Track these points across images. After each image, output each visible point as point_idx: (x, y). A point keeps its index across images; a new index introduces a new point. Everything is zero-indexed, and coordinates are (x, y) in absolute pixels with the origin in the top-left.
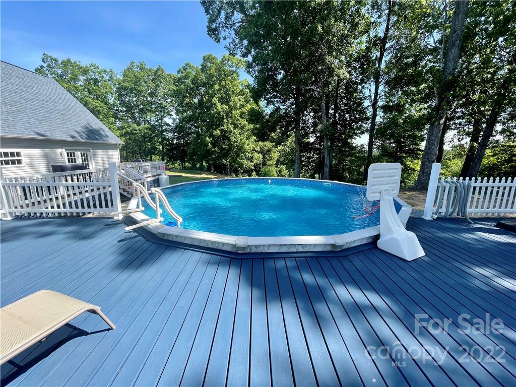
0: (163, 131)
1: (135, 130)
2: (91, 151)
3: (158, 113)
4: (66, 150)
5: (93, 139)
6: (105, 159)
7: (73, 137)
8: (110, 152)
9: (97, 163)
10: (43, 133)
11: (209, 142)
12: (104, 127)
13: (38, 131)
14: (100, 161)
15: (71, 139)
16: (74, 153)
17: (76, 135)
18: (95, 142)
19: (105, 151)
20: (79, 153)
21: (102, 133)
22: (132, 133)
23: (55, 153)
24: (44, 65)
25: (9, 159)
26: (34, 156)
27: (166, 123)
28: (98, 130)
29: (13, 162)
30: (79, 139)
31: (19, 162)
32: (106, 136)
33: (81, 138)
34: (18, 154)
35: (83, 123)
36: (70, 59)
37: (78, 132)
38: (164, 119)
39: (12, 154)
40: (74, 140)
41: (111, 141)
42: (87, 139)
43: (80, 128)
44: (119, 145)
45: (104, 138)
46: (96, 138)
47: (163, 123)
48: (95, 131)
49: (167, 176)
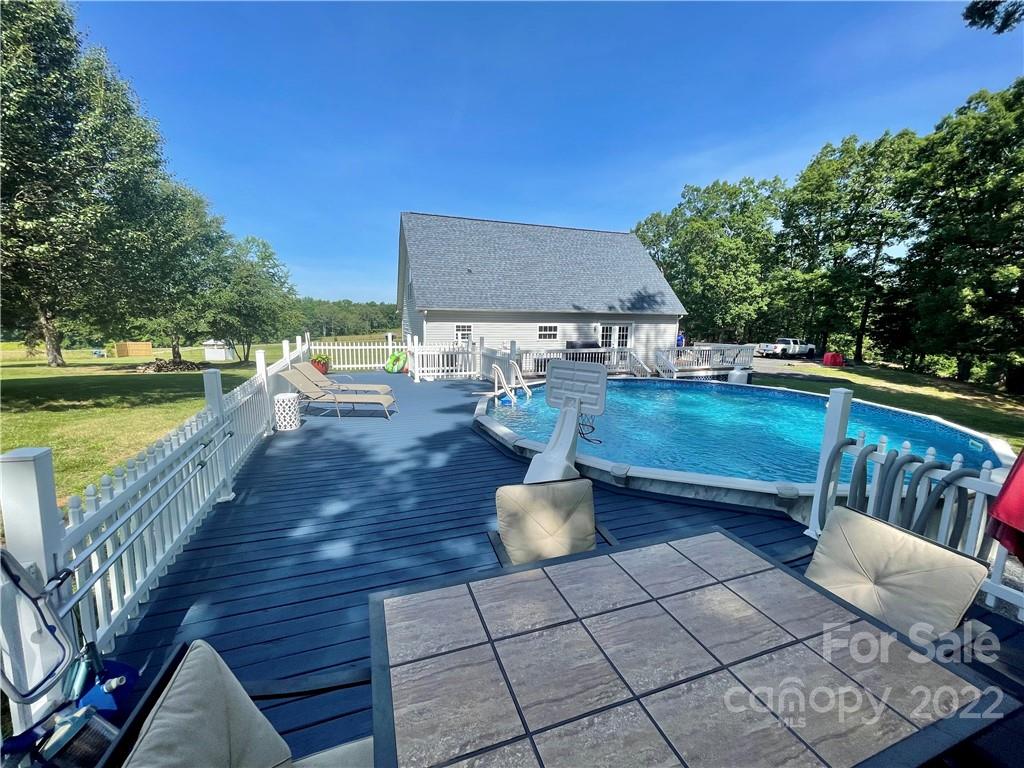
0: (873, 279)
2: (633, 325)
4: (602, 324)
5: (638, 309)
6: (652, 335)
7: (611, 308)
8: (662, 326)
9: (637, 342)
10: (581, 305)
13: (577, 304)
14: (643, 339)
15: (606, 311)
16: (611, 328)
17: (617, 305)
18: (638, 312)
19: (653, 326)
20: (617, 328)
21: (659, 299)
22: (790, 289)
23: (589, 327)
24: (683, 201)
25: (548, 334)
26: (568, 331)
27: (889, 257)
28: (654, 296)
29: (550, 336)
30: (621, 312)
31: (555, 336)
32: (663, 303)
33: (622, 309)
34: (555, 329)
35: (637, 287)
36: (718, 181)
37: (621, 301)
38: (885, 250)
39: (551, 329)
40: (612, 312)
41: (666, 310)
42: (629, 309)
43: (629, 296)
44: (679, 316)
45: (658, 307)
46: (643, 308)
47: (883, 259)
48: (649, 296)
49: (745, 373)
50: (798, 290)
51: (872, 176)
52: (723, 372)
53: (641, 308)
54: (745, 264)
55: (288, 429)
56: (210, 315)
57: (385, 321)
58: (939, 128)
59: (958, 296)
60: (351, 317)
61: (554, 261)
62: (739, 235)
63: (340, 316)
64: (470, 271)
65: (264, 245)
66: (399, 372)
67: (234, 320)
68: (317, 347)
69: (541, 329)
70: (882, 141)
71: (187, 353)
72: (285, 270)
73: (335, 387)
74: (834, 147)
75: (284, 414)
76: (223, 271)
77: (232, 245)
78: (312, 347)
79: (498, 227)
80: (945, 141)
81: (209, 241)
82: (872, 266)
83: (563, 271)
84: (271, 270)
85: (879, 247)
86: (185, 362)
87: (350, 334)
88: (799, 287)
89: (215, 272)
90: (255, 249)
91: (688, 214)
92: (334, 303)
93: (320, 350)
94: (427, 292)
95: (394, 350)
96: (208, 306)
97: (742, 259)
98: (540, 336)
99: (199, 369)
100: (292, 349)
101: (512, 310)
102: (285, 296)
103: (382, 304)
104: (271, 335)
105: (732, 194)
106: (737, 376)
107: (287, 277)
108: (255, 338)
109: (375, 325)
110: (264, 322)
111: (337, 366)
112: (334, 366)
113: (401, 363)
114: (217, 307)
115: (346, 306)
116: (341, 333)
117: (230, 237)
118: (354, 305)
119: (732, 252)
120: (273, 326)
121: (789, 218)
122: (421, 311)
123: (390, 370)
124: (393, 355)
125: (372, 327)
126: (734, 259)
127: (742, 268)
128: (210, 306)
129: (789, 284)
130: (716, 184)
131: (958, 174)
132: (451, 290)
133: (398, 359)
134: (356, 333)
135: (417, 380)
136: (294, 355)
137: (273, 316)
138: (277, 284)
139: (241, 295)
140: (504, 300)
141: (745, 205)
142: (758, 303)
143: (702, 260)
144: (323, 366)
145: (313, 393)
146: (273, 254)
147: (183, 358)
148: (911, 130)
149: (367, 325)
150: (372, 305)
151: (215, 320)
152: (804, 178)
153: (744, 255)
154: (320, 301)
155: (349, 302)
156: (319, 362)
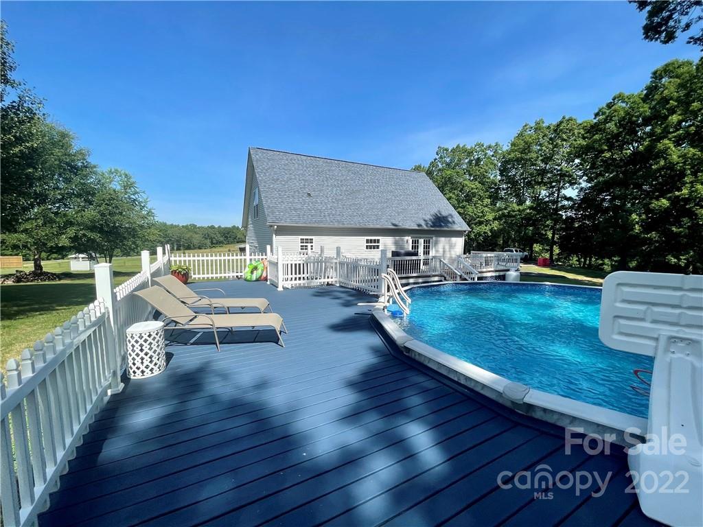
0: (557, 210)
1: (514, 211)
2: (434, 238)
3: (554, 184)
4: (412, 238)
5: (438, 227)
6: (447, 247)
7: (419, 225)
8: (454, 239)
9: (437, 251)
10: (397, 223)
11: (637, 223)
12: (455, 213)
13: (393, 221)
14: (441, 250)
15: (417, 228)
16: (418, 241)
17: (423, 223)
18: (438, 229)
19: (448, 239)
20: (422, 240)
21: (450, 220)
22: (509, 216)
23: (403, 240)
24: (437, 157)
25: (372, 245)
26: (387, 243)
27: (565, 196)
28: (446, 217)
29: (374, 247)
30: (425, 227)
31: (378, 247)
32: (454, 222)
33: (427, 226)
34: (378, 241)
35: (434, 211)
36: (459, 145)
37: (425, 220)
38: (563, 192)
39: (375, 241)
40: (420, 228)
41: (457, 227)
42: (432, 227)
43: (428, 217)
44: (465, 231)
45: (450, 225)
46: (441, 226)
47: (561, 198)
48: (444, 217)
49: (518, 273)
50: (514, 216)
51: (557, 144)
52: (502, 273)
53: (439, 227)
54: (481, 199)
55: (148, 374)
56: (71, 232)
57: (222, 239)
58: (597, 115)
59: (628, 219)
60: (197, 236)
61: (372, 190)
62: (476, 180)
63: (188, 236)
64: (309, 195)
65: (126, 175)
66: (257, 280)
67: (96, 236)
68: (178, 259)
69: (367, 241)
70: (561, 122)
71: (49, 266)
72: (145, 196)
73: (205, 302)
74: (532, 126)
75: (142, 354)
76: (87, 195)
77: (95, 173)
78: (173, 259)
79: (327, 162)
80: (606, 121)
81: (74, 169)
82: (555, 202)
83: (380, 197)
84: (132, 196)
85: (559, 190)
86: (47, 274)
87: (195, 248)
88: (516, 214)
89: (79, 196)
90: (117, 178)
91: (440, 166)
92: (183, 226)
93: (180, 261)
94: (276, 210)
95: (251, 260)
96: (70, 223)
97: (479, 195)
98: (367, 246)
99: (60, 279)
100: (153, 260)
101: (346, 226)
102: (144, 218)
103: (219, 227)
104: (133, 250)
105: (470, 153)
106: (513, 275)
107: (146, 202)
108: (116, 252)
109: (214, 241)
110: (125, 238)
111: (197, 276)
112: (193, 276)
113: (259, 272)
114: (79, 225)
115: (193, 228)
116: (189, 248)
117: (95, 167)
118: (199, 228)
119: (473, 191)
120: (134, 243)
121: (503, 171)
122: (271, 226)
123: (249, 278)
124: (251, 264)
125: (212, 243)
126: (474, 195)
127: (479, 202)
128: (72, 224)
129: (509, 213)
130: (458, 146)
131: (616, 142)
132: (295, 210)
133: (256, 268)
134: (200, 248)
135: (280, 289)
136: (155, 266)
137: (133, 232)
138: (137, 208)
139: (103, 215)
140: (339, 218)
141: (478, 160)
142: (490, 225)
143: (453, 196)
144: (184, 276)
145: (183, 318)
146: (134, 183)
147: (44, 270)
148: (574, 117)
149: (208, 242)
150: (212, 227)
151: (76, 236)
152: (513, 144)
153: (481, 193)
154: (172, 225)
155: (195, 226)
156: (180, 272)
